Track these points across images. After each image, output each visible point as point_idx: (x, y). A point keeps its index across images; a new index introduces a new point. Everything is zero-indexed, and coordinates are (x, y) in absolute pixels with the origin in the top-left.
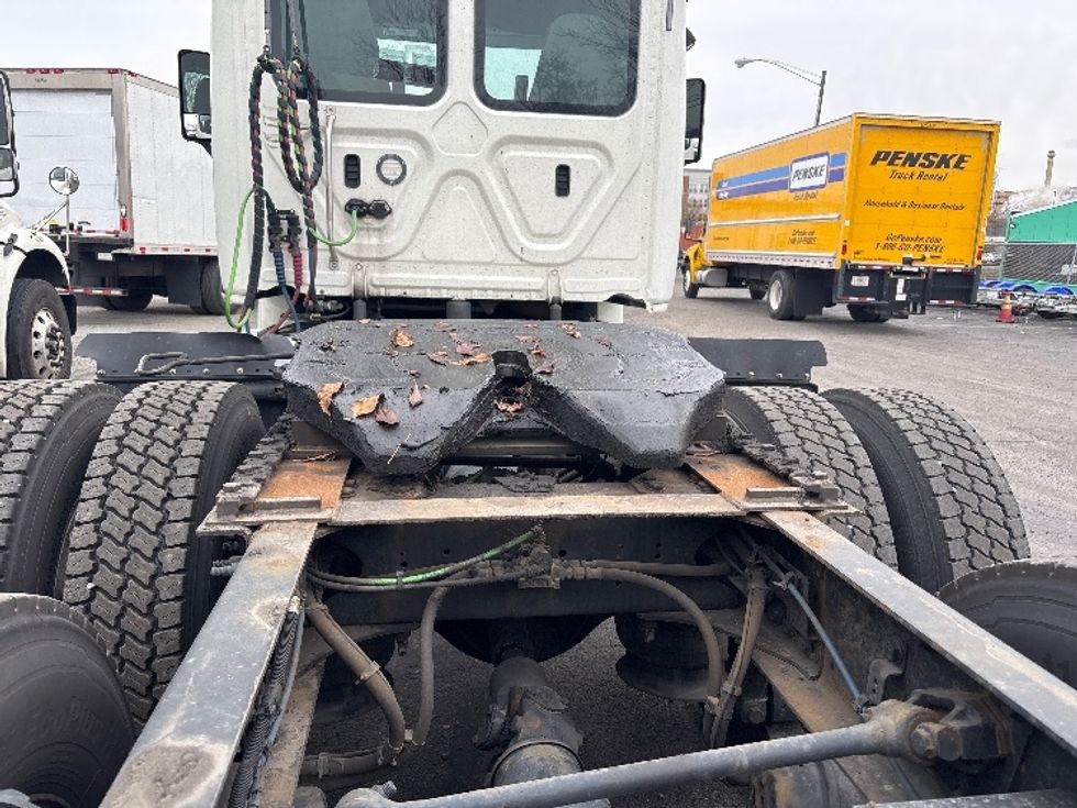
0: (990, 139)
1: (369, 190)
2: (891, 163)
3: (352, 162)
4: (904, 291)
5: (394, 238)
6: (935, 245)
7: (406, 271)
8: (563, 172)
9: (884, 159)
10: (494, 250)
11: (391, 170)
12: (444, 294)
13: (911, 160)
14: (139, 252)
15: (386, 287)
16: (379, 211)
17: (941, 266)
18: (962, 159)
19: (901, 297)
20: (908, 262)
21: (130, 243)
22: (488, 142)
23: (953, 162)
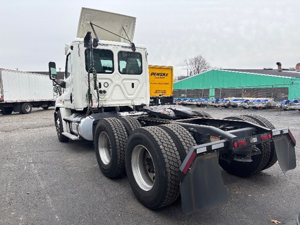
0: (172, 70)
1: (103, 88)
2: (155, 75)
3: (100, 84)
4: (160, 102)
5: (107, 96)
6: (164, 92)
7: (109, 102)
8: (133, 84)
9: (153, 74)
10: (123, 97)
11: (106, 85)
12: (115, 106)
13: (158, 74)
14: (5, 102)
15: (106, 105)
16: (105, 92)
17: (166, 96)
18: (167, 74)
19: (160, 103)
20: (160, 95)
21: (3, 101)
22: (121, 80)
23: (166, 75)
